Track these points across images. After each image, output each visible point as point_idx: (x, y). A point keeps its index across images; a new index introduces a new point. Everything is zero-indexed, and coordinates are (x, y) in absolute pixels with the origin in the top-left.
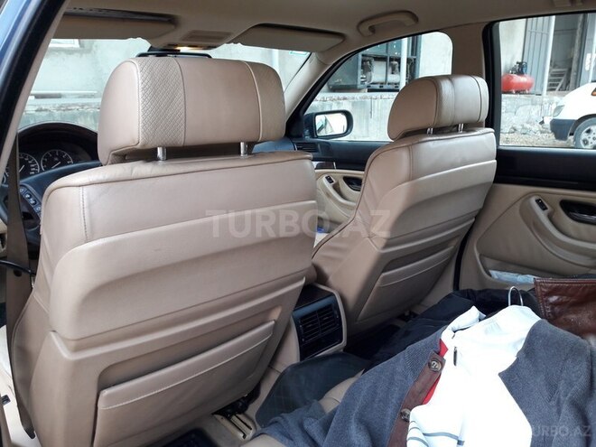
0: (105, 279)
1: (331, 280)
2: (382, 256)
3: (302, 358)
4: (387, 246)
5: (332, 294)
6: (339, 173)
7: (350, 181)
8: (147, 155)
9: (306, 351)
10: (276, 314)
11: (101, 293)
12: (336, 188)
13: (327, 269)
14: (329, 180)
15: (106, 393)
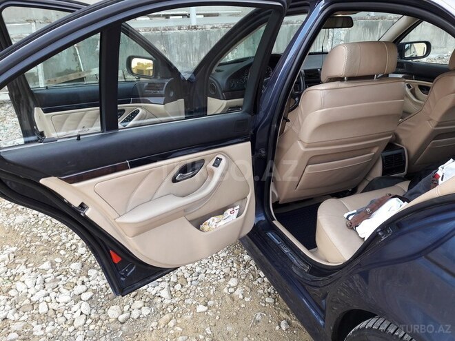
0: (324, 123)
1: (403, 142)
2: (434, 131)
3: (383, 175)
4: (437, 126)
5: (402, 148)
6: (415, 83)
7: (423, 88)
8: (341, 79)
9: (385, 172)
10: (375, 150)
11: (322, 127)
12: (413, 92)
13: (401, 136)
14: (409, 87)
15: (310, 166)
